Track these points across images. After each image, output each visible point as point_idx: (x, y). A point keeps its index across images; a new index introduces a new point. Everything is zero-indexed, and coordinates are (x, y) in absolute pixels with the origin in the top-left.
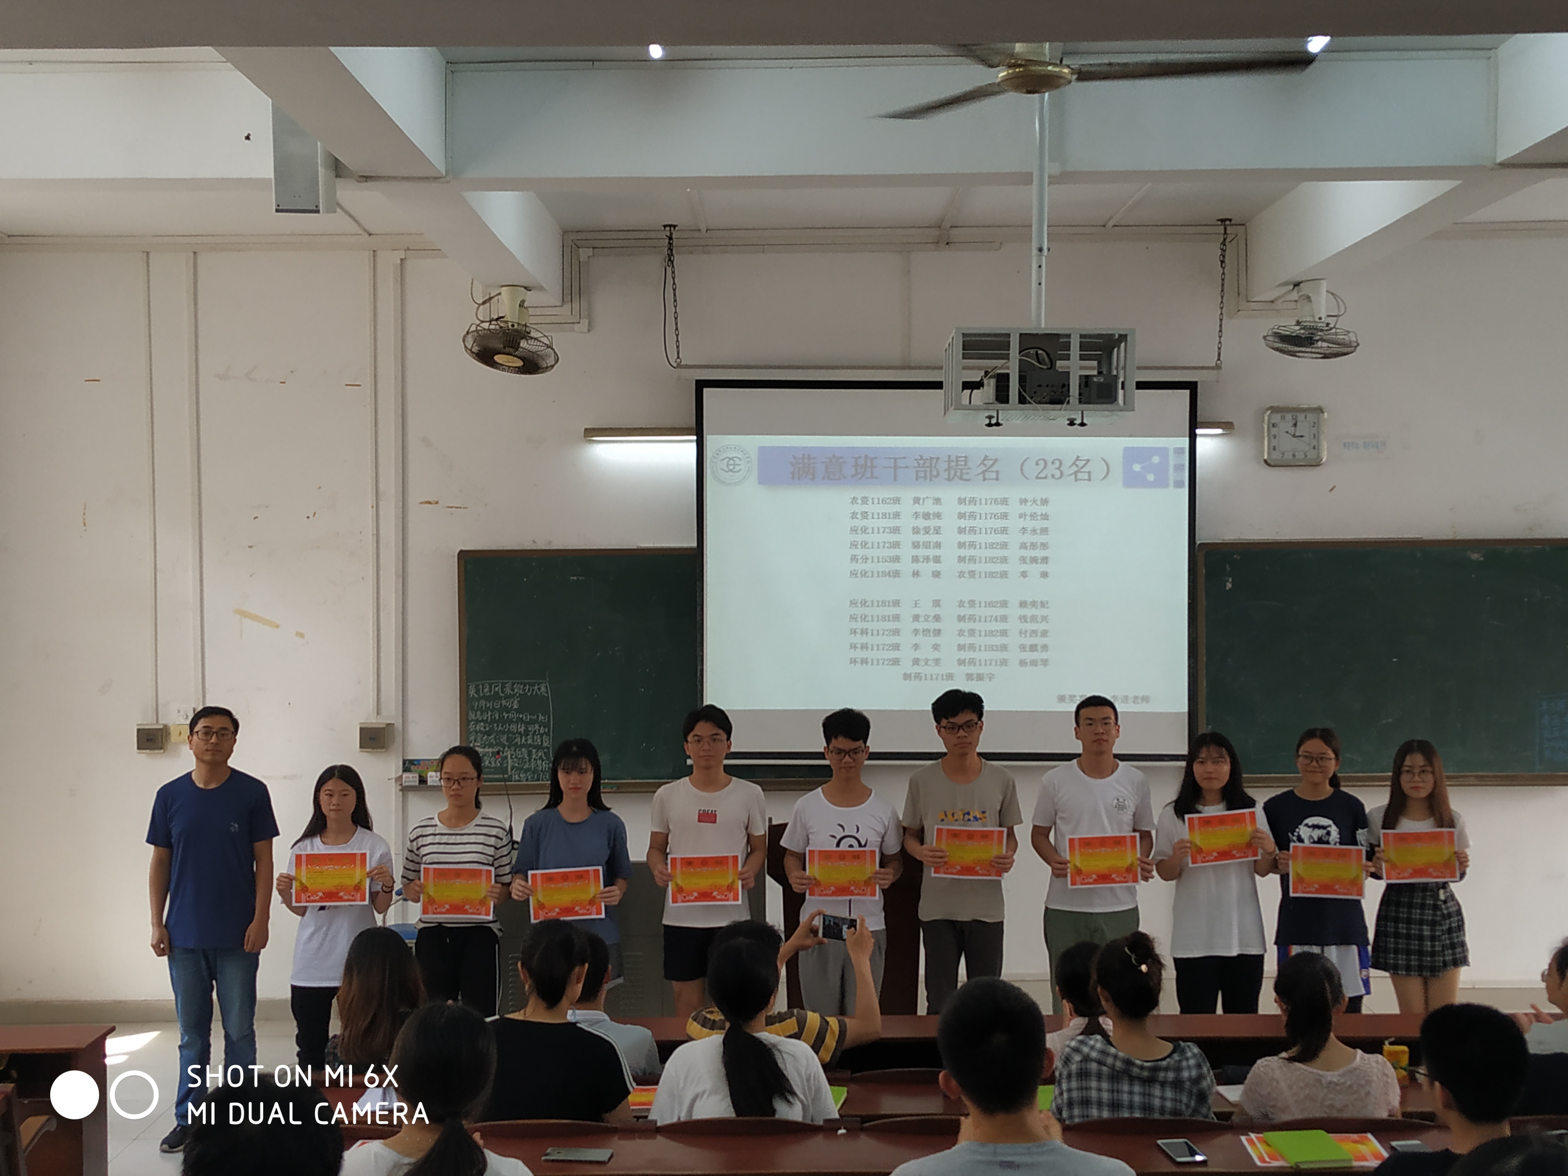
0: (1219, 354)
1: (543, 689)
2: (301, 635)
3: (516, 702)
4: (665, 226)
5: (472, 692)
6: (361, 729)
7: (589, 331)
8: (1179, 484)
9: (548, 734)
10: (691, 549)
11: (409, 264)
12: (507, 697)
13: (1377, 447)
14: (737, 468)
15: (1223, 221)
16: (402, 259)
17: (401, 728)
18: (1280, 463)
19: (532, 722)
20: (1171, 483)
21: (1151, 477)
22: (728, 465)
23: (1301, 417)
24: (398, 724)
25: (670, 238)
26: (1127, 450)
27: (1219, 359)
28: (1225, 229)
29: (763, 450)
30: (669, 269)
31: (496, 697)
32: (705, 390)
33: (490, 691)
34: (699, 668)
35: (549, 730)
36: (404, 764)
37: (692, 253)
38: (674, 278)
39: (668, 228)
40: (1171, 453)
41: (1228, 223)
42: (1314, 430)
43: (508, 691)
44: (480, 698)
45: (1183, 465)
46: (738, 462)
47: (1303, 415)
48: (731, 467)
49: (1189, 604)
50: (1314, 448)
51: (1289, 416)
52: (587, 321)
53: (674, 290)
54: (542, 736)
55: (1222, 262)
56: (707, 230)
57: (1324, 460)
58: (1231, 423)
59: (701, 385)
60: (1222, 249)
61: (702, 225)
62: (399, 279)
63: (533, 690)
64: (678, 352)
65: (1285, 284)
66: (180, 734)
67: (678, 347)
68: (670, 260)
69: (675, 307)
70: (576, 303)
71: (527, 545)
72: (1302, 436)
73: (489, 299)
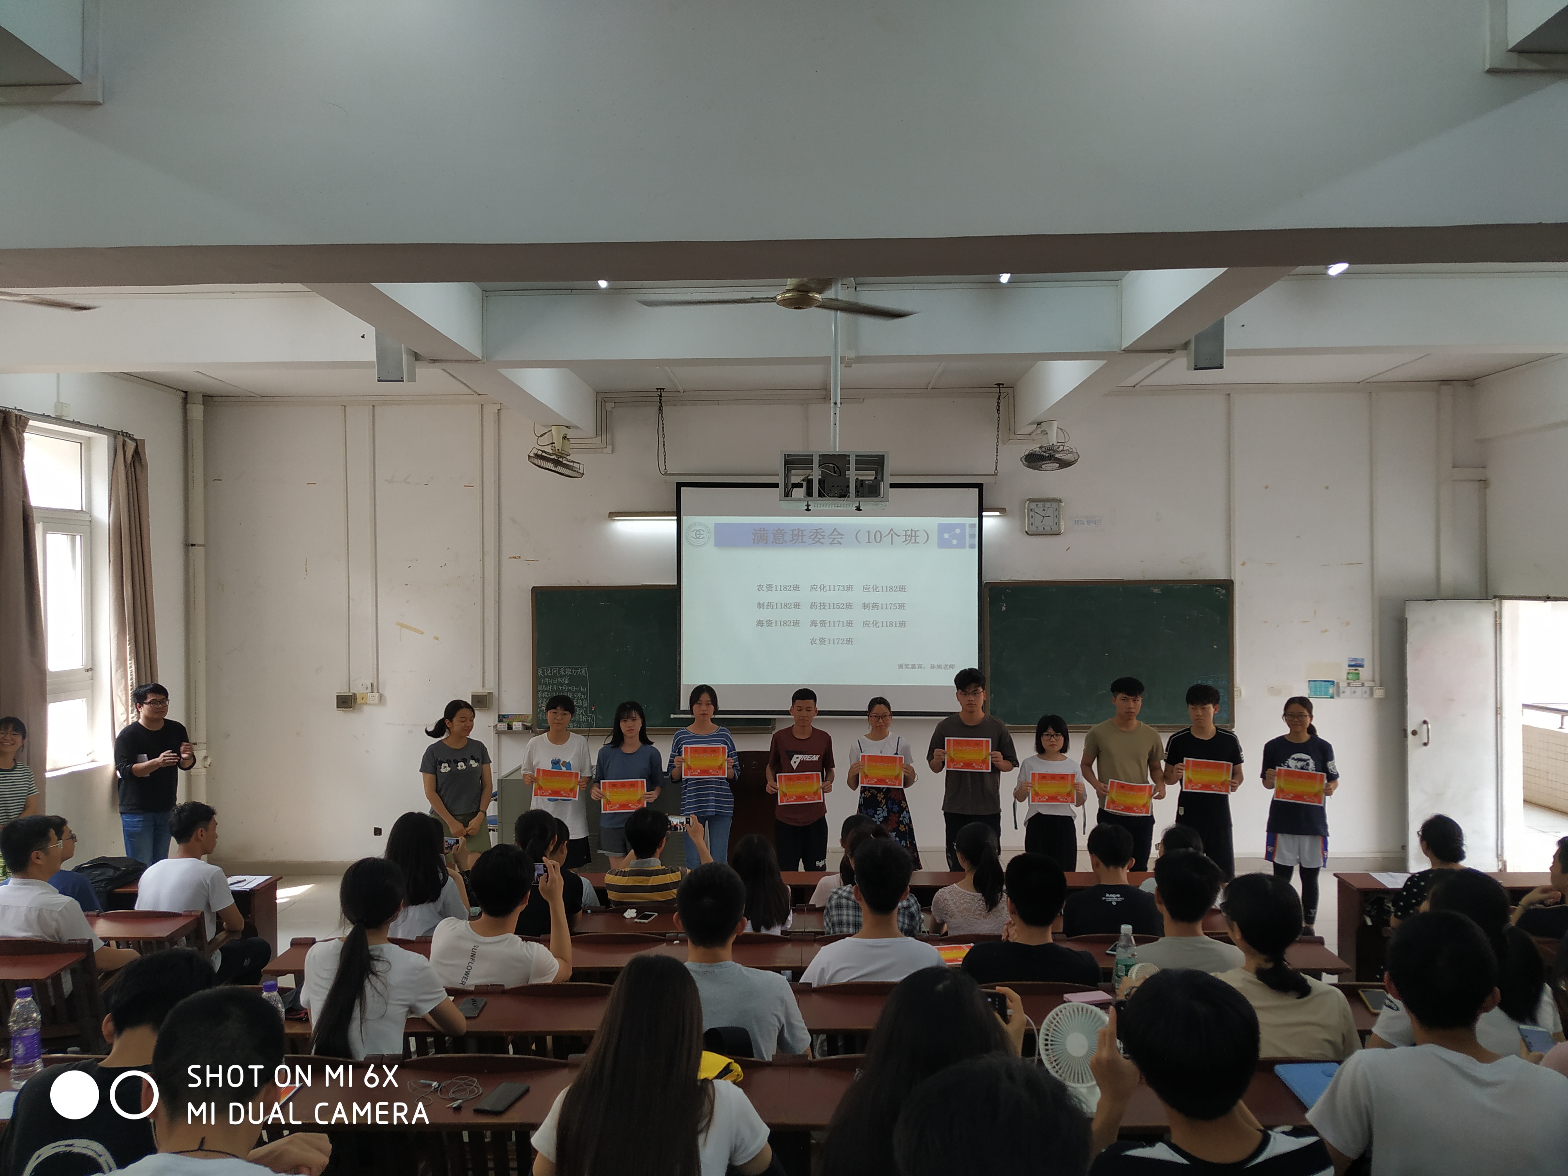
0: (996, 467)
1: (584, 671)
2: (436, 638)
3: (567, 679)
4: (657, 389)
5: (540, 673)
6: (472, 695)
7: (612, 453)
8: (971, 546)
9: (586, 699)
10: (674, 586)
11: (503, 412)
12: (561, 676)
13: (1095, 523)
14: (702, 536)
15: (999, 385)
16: (498, 410)
17: (497, 696)
18: (1036, 533)
19: (577, 692)
20: (967, 545)
21: (955, 542)
22: (696, 534)
23: (1048, 505)
24: (496, 694)
25: (661, 396)
26: (940, 525)
27: (996, 470)
28: (1000, 390)
29: (717, 525)
30: (660, 415)
31: (554, 676)
32: (682, 488)
33: (551, 673)
34: (677, 658)
35: (587, 696)
36: (499, 717)
37: (675, 405)
38: (662, 421)
39: (659, 390)
40: (967, 526)
41: (1001, 386)
42: (1057, 513)
43: (562, 672)
44: (545, 677)
45: (975, 535)
46: (702, 532)
47: (1049, 504)
48: (698, 536)
49: (978, 619)
50: (1056, 524)
51: (1040, 505)
52: (611, 447)
53: (663, 428)
54: (583, 700)
55: (998, 410)
56: (684, 391)
57: (1062, 531)
58: (1005, 509)
59: (679, 486)
60: (998, 402)
61: (680, 389)
62: (497, 421)
63: (577, 672)
64: (665, 466)
65: (1032, 423)
66: (363, 699)
67: (665, 462)
68: (660, 409)
69: (663, 438)
70: (604, 436)
71: (574, 583)
72: (1049, 517)
73: (545, 433)
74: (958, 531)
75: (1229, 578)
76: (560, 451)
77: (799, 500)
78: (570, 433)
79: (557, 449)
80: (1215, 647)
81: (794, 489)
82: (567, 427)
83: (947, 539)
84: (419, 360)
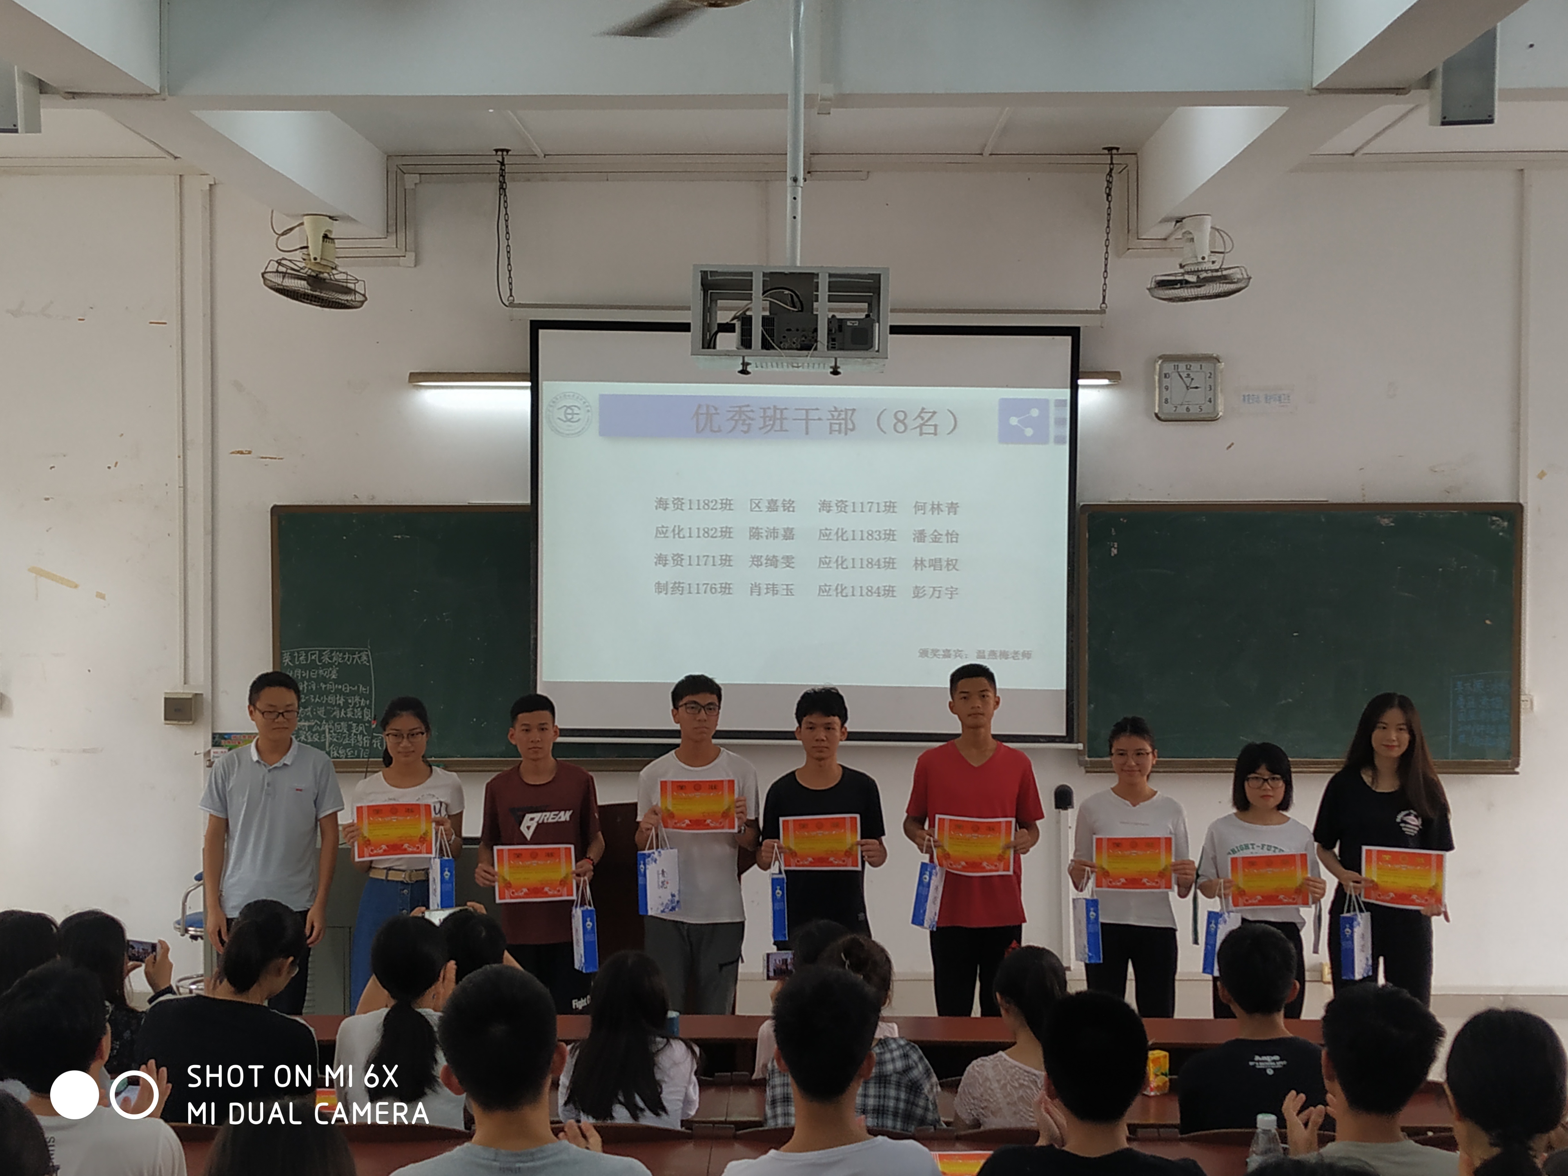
0: (1104, 297)
2: (101, 596)
3: (334, 672)
4: (497, 151)
5: (287, 660)
6: (166, 699)
7: (415, 266)
8: (1059, 440)
9: (369, 707)
10: (525, 506)
11: (218, 190)
12: (325, 666)
13: (1280, 400)
14: (576, 418)
15: (1111, 149)
16: (211, 185)
17: (210, 700)
18: (1173, 417)
19: (353, 694)
22: (566, 414)
23: (1195, 366)
24: (207, 696)
25: (502, 164)
27: (1104, 302)
28: (1112, 158)
29: (603, 398)
30: (502, 197)
31: (312, 666)
32: (541, 331)
33: (307, 661)
34: (532, 637)
35: (371, 701)
36: (214, 738)
37: (529, 180)
38: (506, 208)
39: (500, 153)
41: (1114, 151)
42: (1210, 382)
43: (326, 659)
44: (296, 667)
46: (576, 411)
47: (1198, 365)
48: (569, 417)
49: (1068, 572)
50: (1210, 401)
51: (1182, 366)
52: (413, 254)
53: (507, 221)
54: (362, 709)
55: (1108, 195)
56: (545, 155)
57: (1221, 414)
58: (1118, 373)
59: (536, 326)
60: (1108, 181)
61: (538, 151)
62: (208, 207)
63: (353, 658)
64: (511, 290)
65: (1166, 220)
67: (511, 284)
68: (502, 188)
69: (508, 240)
70: (401, 235)
71: (348, 500)
72: (1197, 388)
73: (291, 229)
75: (1515, 501)
76: (318, 260)
77: (728, 354)
78: (337, 230)
79: (312, 257)
80: (1488, 622)
81: (720, 334)
82: (330, 217)
84: (46, 93)
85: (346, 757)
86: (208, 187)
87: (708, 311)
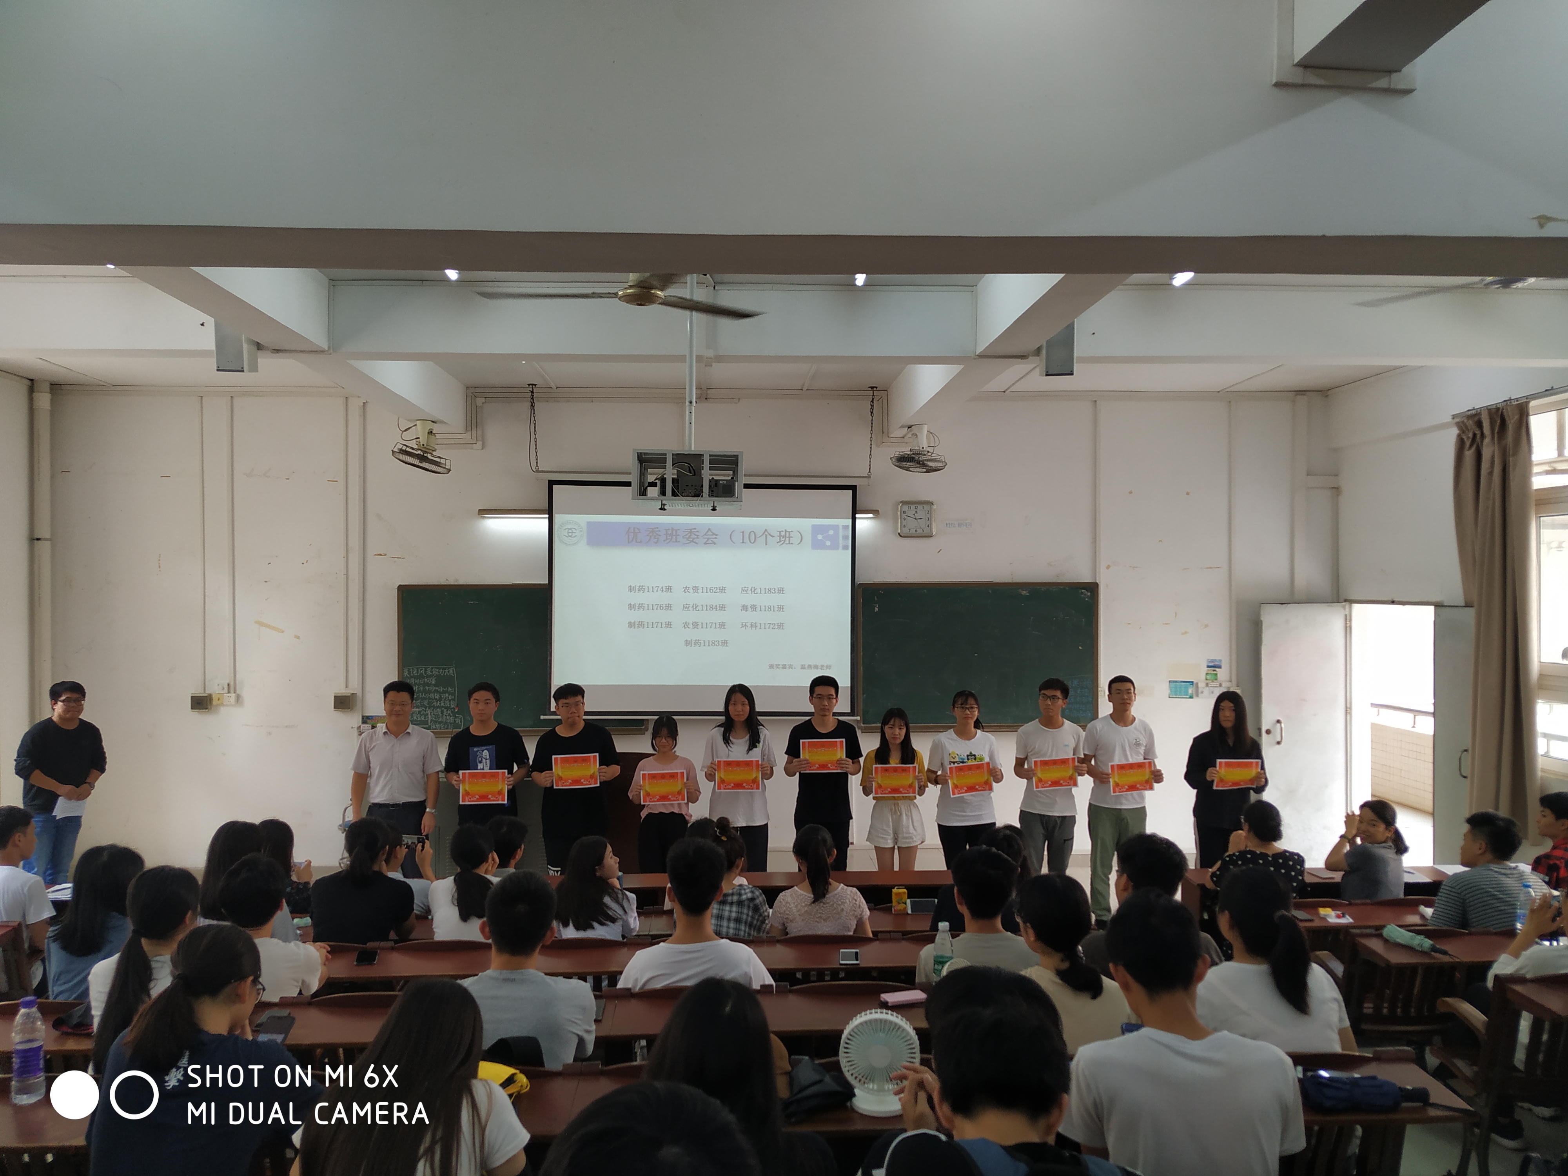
0: (870, 469)
1: (451, 671)
2: (297, 637)
3: (434, 680)
4: (529, 385)
5: (406, 673)
6: (335, 697)
7: (482, 449)
8: (845, 548)
9: (454, 700)
10: (545, 585)
11: (369, 407)
12: (428, 676)
13: (966, 526)
15: (872, 388)
16: (364, 403)
17: (361, 696)
18: (908, 535)
19: (444, 692)
20: (841, 545)
21: (828, 543)
22: (568, 533)
23: (920, 507)
24: (359, 694)
25: (532, 392)
26: (813, 526)
27: (869, 472)
28: (873, 393)
29: (589, 524)
30: (532, 411)
31: (421, 677)
32: (554, 486)
33: (418, 673)
34: (549, 659)
35: (455, 697)
36: (363, 718)
37: (548, 402)
38: (534, 417)
40: (841, 527)
41: (875, 389)
42: (928, 516)
43: (429, 673)
44: (411, 677)
45: (848, 536)
48: (570, 534)
49: (851, 620)
50: (928, 526)
51: (913, 507)
52: (481, 442)
53: (535, 424)
54: (450, 701)
55: (872, 413)
56: (557, 388)
57: (934, 533)
58: (878, 511)
59: (551, 483)
60: (871, 405)
61: (553, 385)
62: (361, 416)
63: (445, 672)
64: (537, 463)
65: (903, 427)
66: (219, 699)
67: (537, 459)
68: (532, 406)
69: (535, 435)
70: (474, 432)
71: (442, 581)
72: (921, 519)
73: (409, 428)
74: (831, 532)
75: (1094, 581)
76: (425, 446)
77: (653, 499)
78: (437, 428)
79: (421, 444)
80: (1080, 647)
81: (649, 488)
82: (432, 422)
83: (821, 540)
84: (261, 350)
85: (440, 729)
86: (362, 404)
87: (642, 474)
